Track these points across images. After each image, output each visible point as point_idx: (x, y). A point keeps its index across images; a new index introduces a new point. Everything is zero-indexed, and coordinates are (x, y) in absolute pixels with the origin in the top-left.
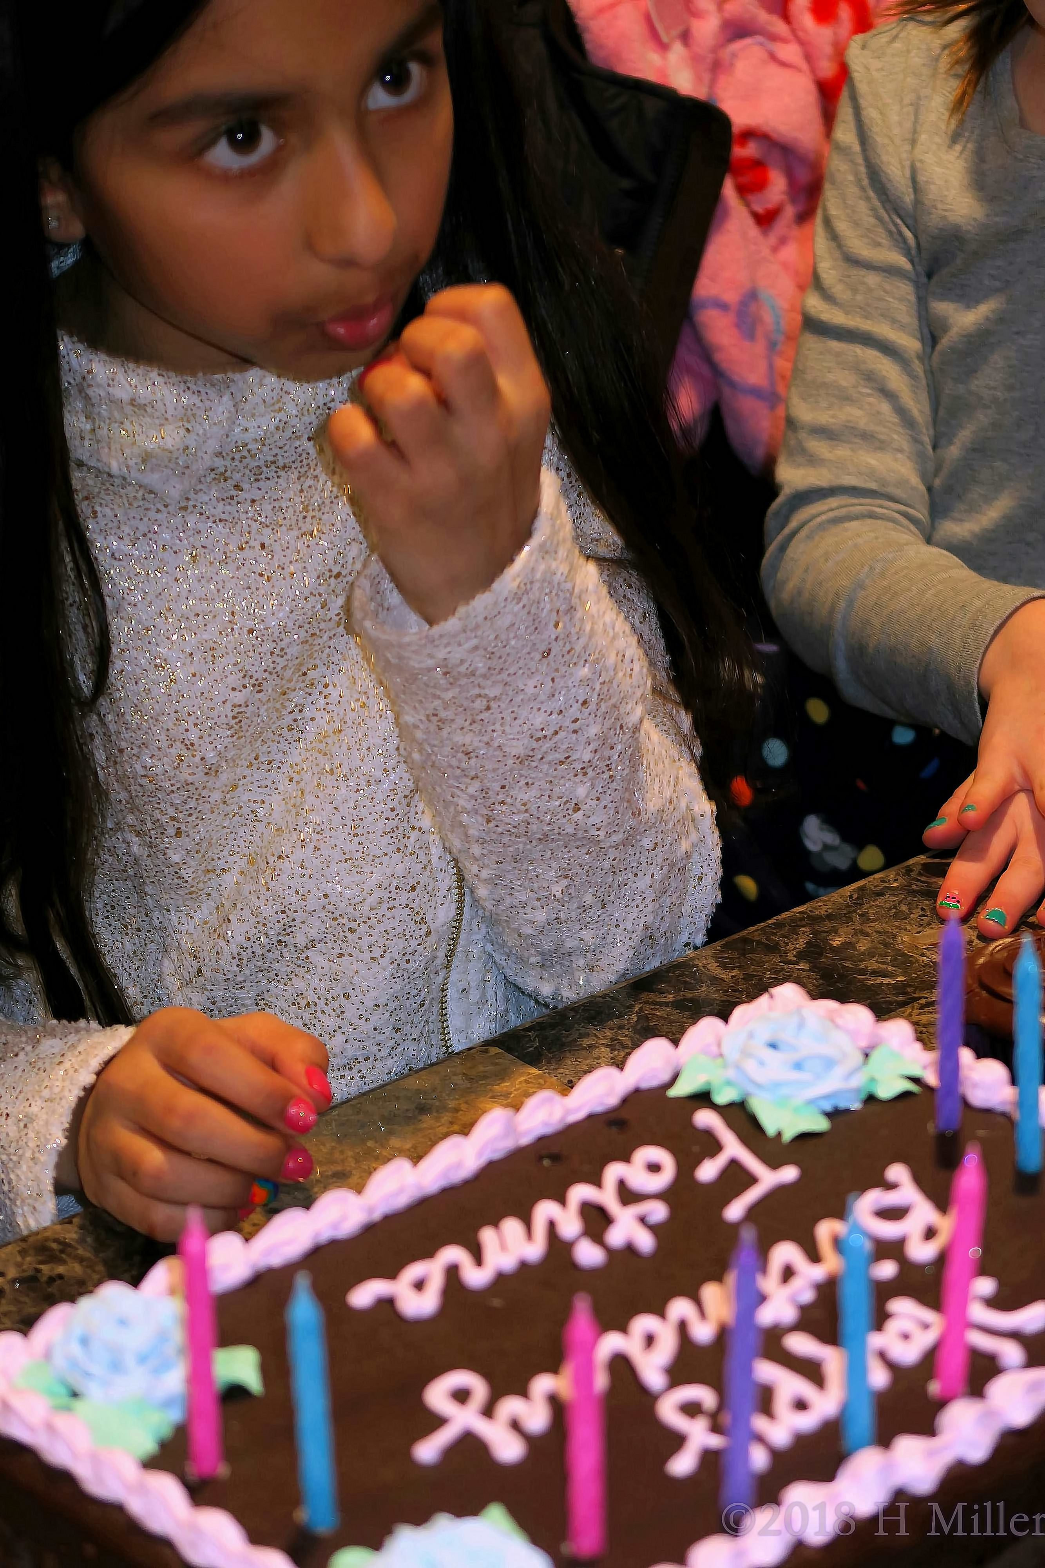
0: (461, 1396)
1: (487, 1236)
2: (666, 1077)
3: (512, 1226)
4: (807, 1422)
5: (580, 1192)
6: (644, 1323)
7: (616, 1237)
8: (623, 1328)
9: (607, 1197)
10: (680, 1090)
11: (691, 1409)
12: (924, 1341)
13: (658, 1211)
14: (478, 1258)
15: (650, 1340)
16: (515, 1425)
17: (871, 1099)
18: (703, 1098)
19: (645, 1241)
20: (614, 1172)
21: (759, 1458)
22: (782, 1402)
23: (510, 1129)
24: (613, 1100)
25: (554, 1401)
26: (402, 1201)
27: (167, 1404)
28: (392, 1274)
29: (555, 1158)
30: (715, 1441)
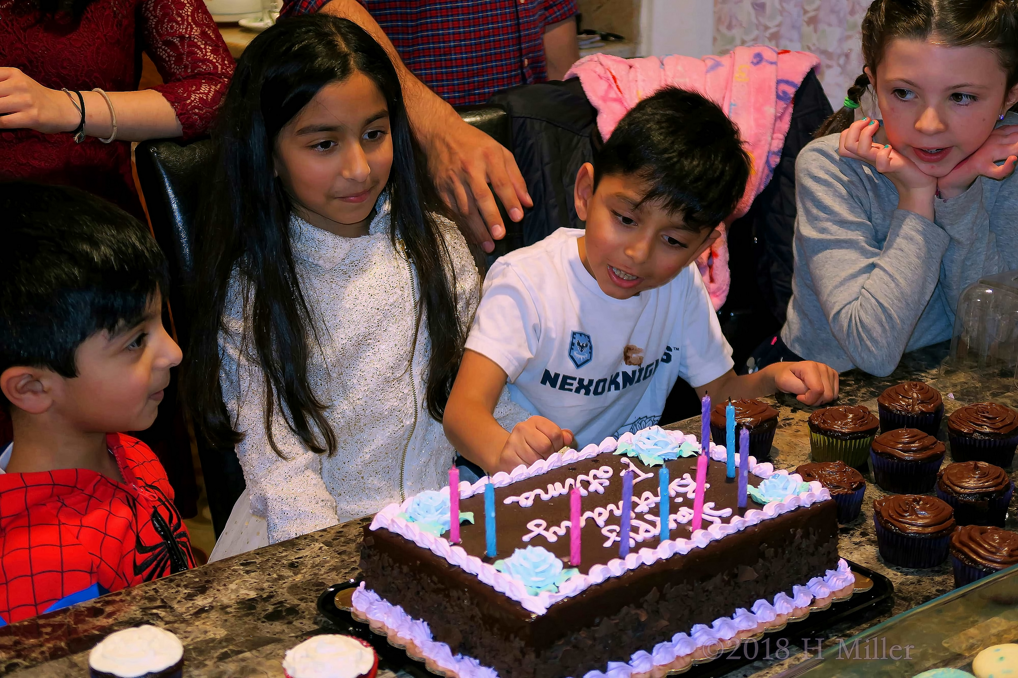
0: (538, 526)
1: (550, 486)
2: (613, 449)
3: (558, 485)
4: (648, 535)
5: (581, 477)
6: (598, 510)
7: (592, 488)
8: (593, 511)
9: (590, 478)
10: (616, 453)
11: (611, 531)
12: (689, 517)
13: (607, 483)
14: (547, 492)
15: (600, 514)
16: (555, 533)
17: (680, 457)
18: (625, 455)
19: (601, 490)
20: (593, 472)
21: (632, 543)
22: (641, 531)
23: (559, 459)
24: (594, 454)
25: (568, 528)
26: (522, 478)
27: (444, 524)
28: (519, 495)
29: (574, 469)
30: (618, 539)
